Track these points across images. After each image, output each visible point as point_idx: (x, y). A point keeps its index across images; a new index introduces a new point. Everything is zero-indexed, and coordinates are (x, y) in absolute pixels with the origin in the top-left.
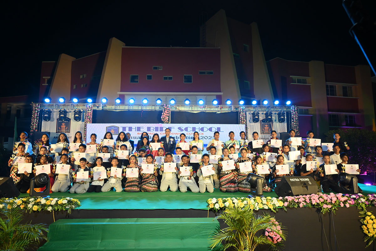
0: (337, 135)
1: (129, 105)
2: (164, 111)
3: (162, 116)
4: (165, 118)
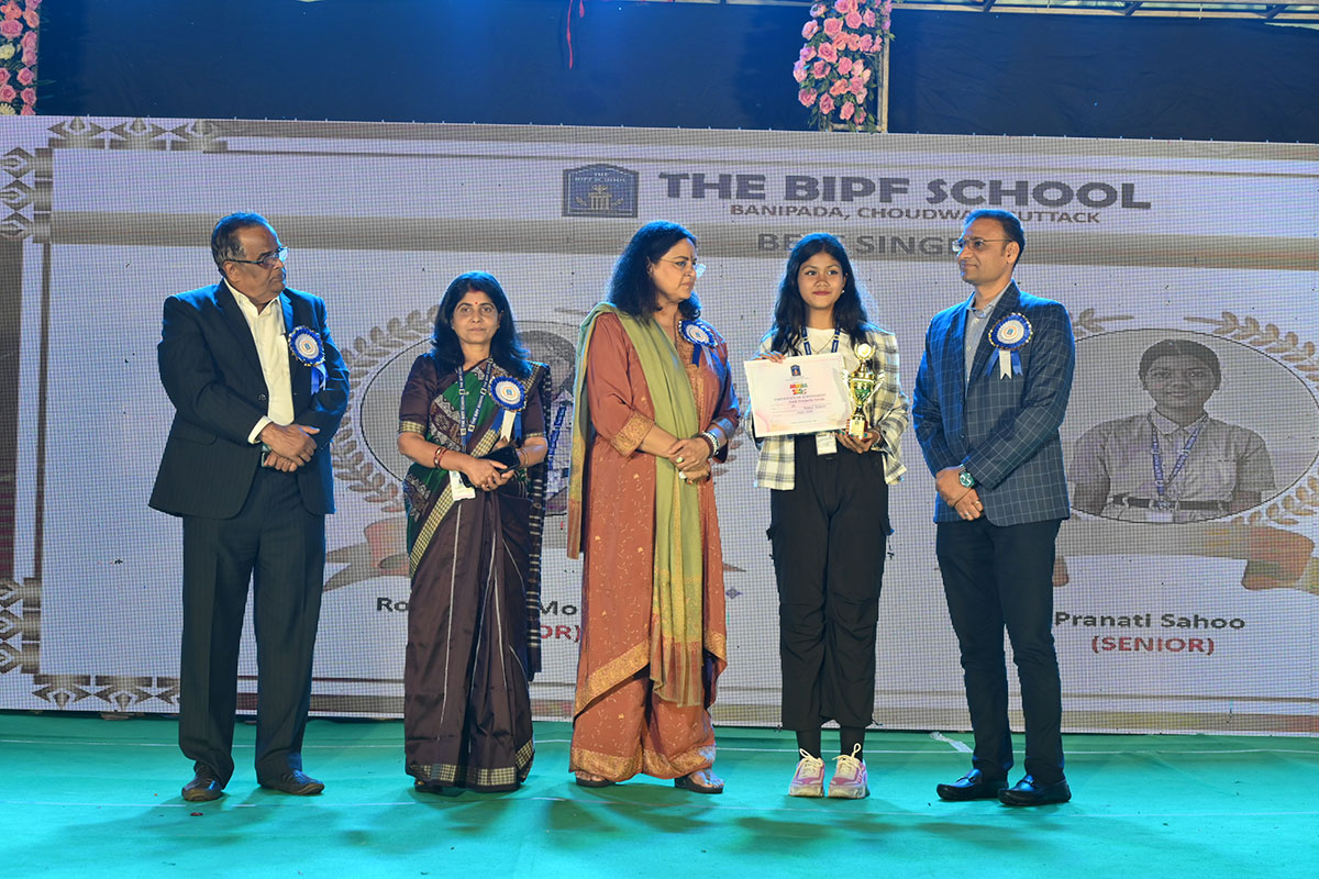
3: (805, 56)
4: (840, 78)
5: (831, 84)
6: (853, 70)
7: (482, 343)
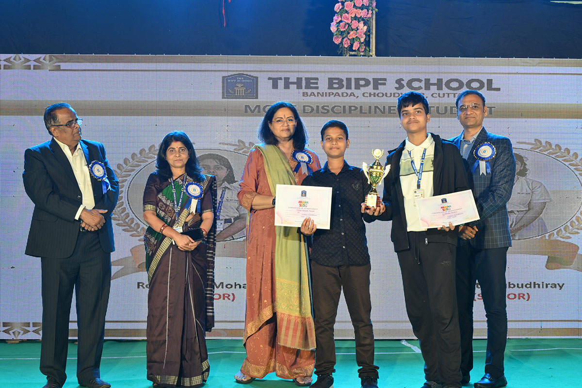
3: (336, 20)
4: (352, 30)
5: (349, 33)
6: (359, 26)
7: (181, 167)
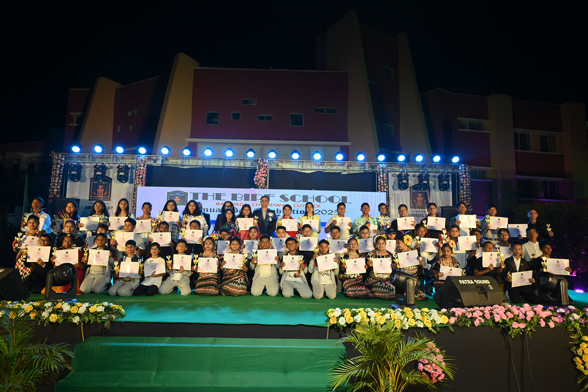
0: (534, 212)
1: (204, 159)
2: (259, 169)
3: (255, 177)
4: (260, 180)
